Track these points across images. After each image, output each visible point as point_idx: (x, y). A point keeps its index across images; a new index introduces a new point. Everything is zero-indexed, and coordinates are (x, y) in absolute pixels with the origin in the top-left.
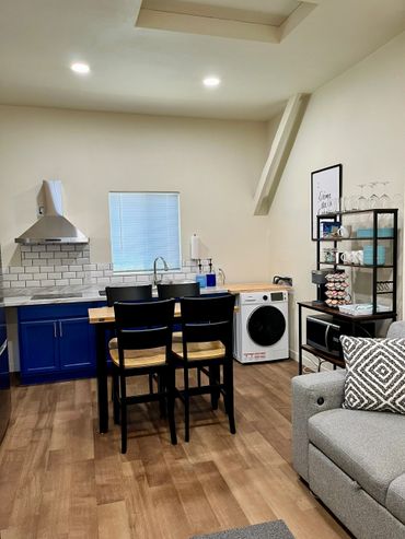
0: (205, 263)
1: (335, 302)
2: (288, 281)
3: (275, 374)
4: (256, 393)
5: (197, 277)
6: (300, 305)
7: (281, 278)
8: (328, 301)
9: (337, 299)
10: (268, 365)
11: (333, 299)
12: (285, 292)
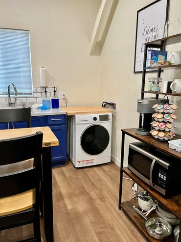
0: (50, 90)
1: (162, 134)
2: (113, 105)
3: (100, 180)
4: (81, 206)
5: (43, 101)
6: (124, 133)
7: (107, 103)
8: (154, 133)
9: (164, 131)
10: (95, 169)
11: (159, 131)
12: (110, 114)
